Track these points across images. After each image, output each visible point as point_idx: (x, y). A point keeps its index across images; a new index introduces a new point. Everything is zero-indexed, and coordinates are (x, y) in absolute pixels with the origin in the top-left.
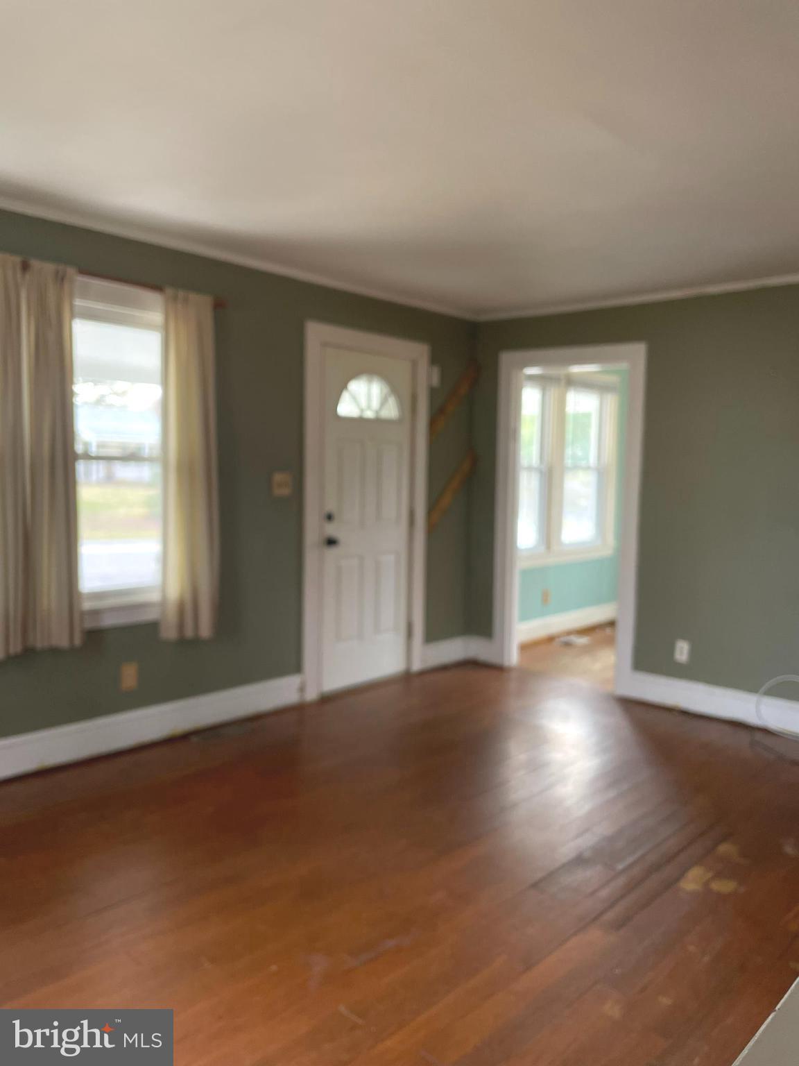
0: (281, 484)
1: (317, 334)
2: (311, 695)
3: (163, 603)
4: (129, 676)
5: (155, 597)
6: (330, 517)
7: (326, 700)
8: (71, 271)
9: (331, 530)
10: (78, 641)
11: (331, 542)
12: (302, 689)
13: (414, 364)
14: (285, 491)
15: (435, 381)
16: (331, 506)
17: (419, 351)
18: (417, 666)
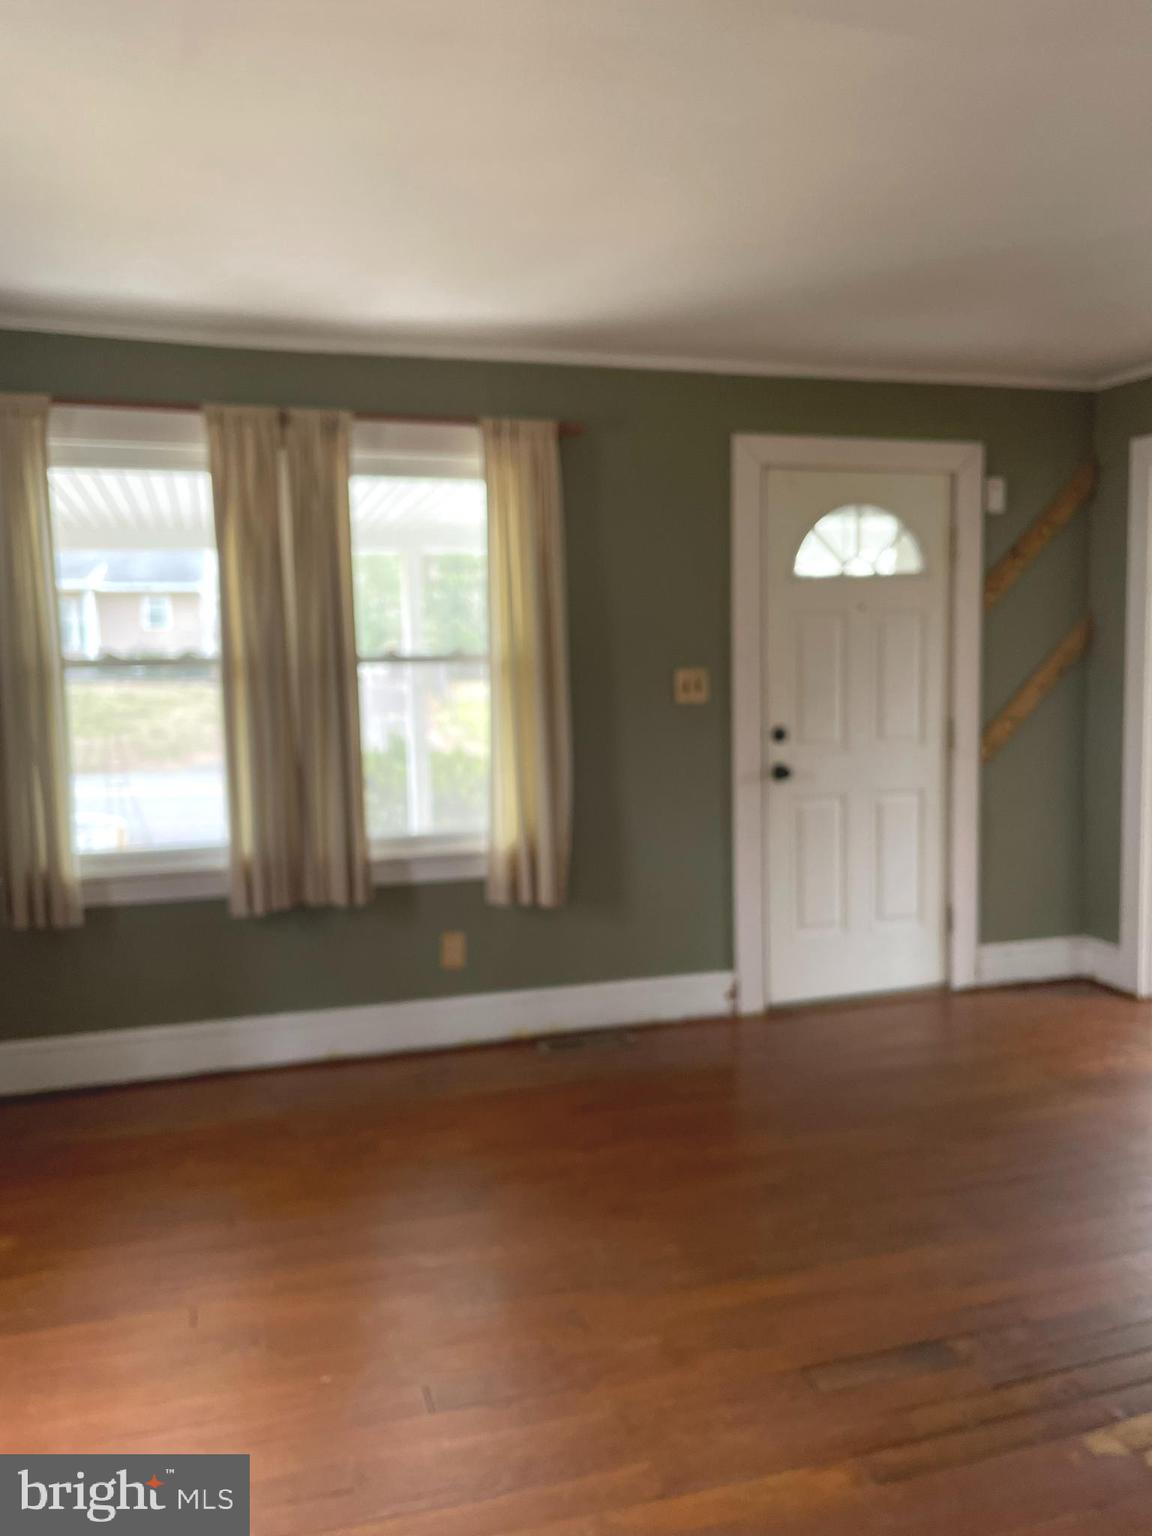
0: (690, 686)
1: (750, 452)
2: (751, 1004)
3: (491, 854)
4: (454, 950)
5: (481, 846)
6: (779, 735)
7: (778, 1014)
8: (345, 416)
9: (780, 753)
10: (360, 898)
11: (781, 773)
12: (733, 994)
13: (953, 478)
14: (700, 697)
15: (997, 502)
16: (779, 717)
17: (965, 457)
18: (962, 978)
